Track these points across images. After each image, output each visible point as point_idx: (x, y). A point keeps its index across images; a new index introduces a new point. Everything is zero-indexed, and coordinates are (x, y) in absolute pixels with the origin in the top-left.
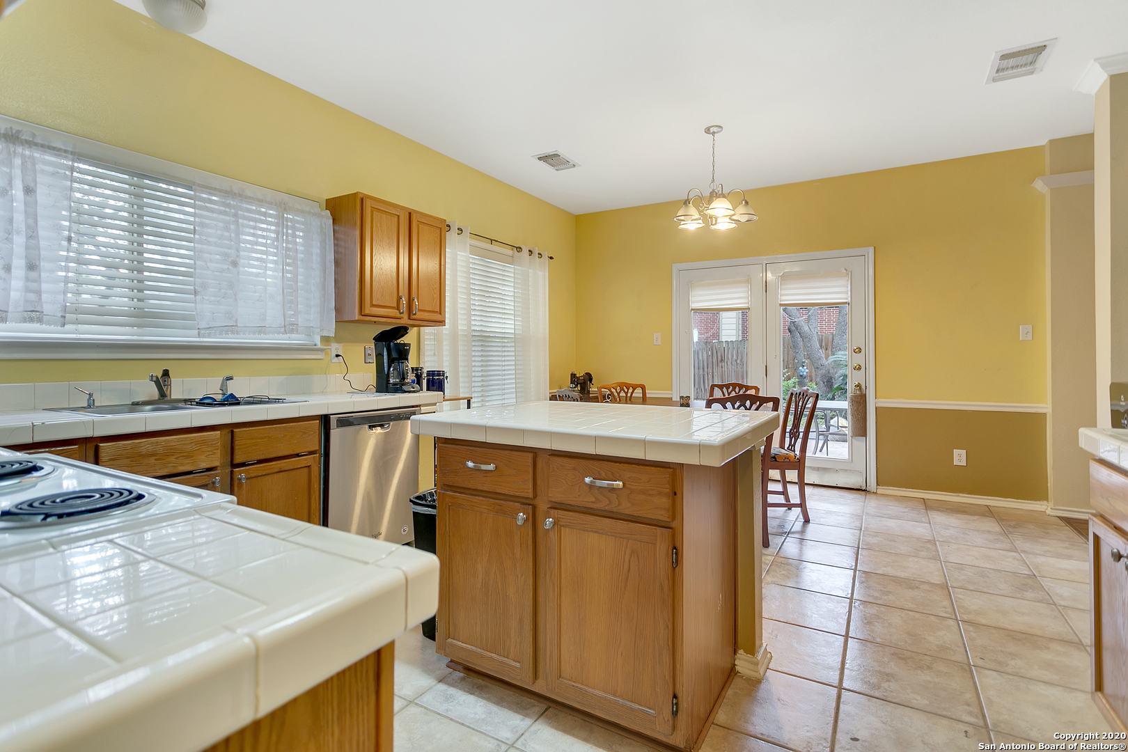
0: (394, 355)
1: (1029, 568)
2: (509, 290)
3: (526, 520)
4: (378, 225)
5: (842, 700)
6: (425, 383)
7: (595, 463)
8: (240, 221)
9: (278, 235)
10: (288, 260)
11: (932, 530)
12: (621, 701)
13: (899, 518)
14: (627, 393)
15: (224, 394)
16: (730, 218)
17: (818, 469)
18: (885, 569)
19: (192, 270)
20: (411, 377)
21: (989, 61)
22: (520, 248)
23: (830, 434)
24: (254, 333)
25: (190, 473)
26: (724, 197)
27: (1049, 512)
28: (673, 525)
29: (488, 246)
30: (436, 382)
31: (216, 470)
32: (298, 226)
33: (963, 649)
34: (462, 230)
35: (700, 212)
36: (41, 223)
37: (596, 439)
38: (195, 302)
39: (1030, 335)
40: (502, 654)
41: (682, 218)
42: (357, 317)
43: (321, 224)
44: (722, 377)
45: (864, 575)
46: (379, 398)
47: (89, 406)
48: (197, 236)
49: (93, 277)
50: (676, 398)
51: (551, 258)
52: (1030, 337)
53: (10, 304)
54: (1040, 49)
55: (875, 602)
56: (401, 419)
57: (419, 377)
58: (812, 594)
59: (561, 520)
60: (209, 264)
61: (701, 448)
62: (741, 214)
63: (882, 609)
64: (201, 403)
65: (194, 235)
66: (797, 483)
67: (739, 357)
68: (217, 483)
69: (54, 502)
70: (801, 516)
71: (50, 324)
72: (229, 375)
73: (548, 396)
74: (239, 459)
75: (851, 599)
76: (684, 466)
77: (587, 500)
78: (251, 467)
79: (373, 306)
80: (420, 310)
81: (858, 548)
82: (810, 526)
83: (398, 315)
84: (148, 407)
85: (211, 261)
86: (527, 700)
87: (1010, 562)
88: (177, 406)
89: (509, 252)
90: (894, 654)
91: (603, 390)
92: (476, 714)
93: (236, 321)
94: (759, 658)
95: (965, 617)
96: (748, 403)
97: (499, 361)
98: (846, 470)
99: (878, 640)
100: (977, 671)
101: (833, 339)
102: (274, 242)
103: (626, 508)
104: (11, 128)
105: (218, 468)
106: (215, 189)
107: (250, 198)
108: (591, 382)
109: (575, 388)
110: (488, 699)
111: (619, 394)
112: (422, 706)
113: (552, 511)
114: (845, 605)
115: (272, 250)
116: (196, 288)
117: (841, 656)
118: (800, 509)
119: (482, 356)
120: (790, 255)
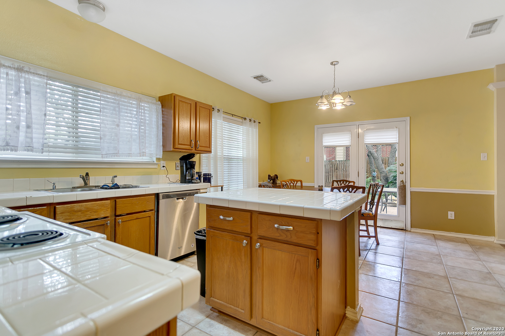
0: (189, 166)
1: (488, 269)
2: (240, 137)
3: (247, 244)
4: (182, 108)
5: (398, 333)
6: (202, 179)
7: (280, 218)
8: (121, 106)
9: (137, 112)
10: (142, 124)
11: (438, 249)
12: (292, 331)
13: (422, 243)
14: (294, 184)
15: (113, 184)
16: (342, 104)
17: (382, 220)
18: (416, 268)
19: (99, 128)
20: (196, 176)
21: (469, 27)
22: (246, 118)
23: (388, 203)
24: (126, 156)
25: (96, 219)
26: (339, 94)
27: (495, 241)
28: (317, 248)
29: (231, 117)
30: (207, 179)
31: (108, 218)
32: (146, 108)
33: (457, 309)
34: (219, 110)
35: (328, 101)
36: (33, 107)
37: (280, 206)
38: (101, 143)
39: (486, 158)
40: (236, 306)
41: (320, 104)
42: (172, 149)
43: (156, 108)
44: (337, 177)
45: (406, 271)
46: (181, 186)
47: (53, 189)
48: (101, 113)
49: (63, 132)
50: (316, 186)
51: (260, 123)
52: (486, 159)
53: (19, 143)
54: (494, 21)
55: (412, 284)
56: (191, 195)
57: (200, 176)
58: (382, 279)
59: (264, 244)
60: (107, 126)
61: (330, 211)
62: (347, 102)
63: (416, 288)
64: (103, 188)
65: (100, 113)
66: (373, 226)
67: (345, 168)
68: (108, 224)
69: (20, 237)
70: (375, 242)
71: (36, 152)
72: (115, 175)
73: (258, 185)
74: (118, 213)
75: (401, 282)
76: (322, 220)
77: (276, 235)
78: (124, 216)
79: (179, 144)
80: (200, 146)
81: (403, 257)
82: (380, 247)
83: (190, 148)
84: (79, 189)
85: (108, 124)
86: (247, 327)
87: (478, 266)
88: (92, 189)
89: (241, 120)
90: (423, 310)
91: (283, 182)
92: (223, 333)
93: (119, 151)
94: (357, 310)
95: (457, 293)
96: (351, 189)
97: (236, 169)
98: (396, 220)
99: (415, 303)
100: (464, 320)
101: (388, 160)
102: (135, 115)
103: (294, 239)
104: (20, 65)
105: (109, 217)
106: (110, 92)
107: (125, 96)
108: (277, 178)
109: (270, 181)
110: (229, 327)
111: (290, 184)
112: (199, 329)
113: (259, 240)
114: (398, 285)
115: (134, 119)
116: (101, 136)
117: (397, 310)
118: (375, 238)
119: (228, 167)
120: (369, 121)
